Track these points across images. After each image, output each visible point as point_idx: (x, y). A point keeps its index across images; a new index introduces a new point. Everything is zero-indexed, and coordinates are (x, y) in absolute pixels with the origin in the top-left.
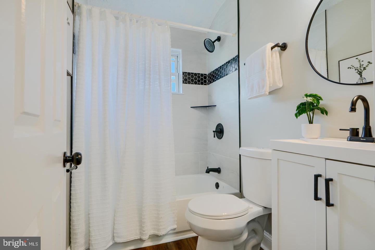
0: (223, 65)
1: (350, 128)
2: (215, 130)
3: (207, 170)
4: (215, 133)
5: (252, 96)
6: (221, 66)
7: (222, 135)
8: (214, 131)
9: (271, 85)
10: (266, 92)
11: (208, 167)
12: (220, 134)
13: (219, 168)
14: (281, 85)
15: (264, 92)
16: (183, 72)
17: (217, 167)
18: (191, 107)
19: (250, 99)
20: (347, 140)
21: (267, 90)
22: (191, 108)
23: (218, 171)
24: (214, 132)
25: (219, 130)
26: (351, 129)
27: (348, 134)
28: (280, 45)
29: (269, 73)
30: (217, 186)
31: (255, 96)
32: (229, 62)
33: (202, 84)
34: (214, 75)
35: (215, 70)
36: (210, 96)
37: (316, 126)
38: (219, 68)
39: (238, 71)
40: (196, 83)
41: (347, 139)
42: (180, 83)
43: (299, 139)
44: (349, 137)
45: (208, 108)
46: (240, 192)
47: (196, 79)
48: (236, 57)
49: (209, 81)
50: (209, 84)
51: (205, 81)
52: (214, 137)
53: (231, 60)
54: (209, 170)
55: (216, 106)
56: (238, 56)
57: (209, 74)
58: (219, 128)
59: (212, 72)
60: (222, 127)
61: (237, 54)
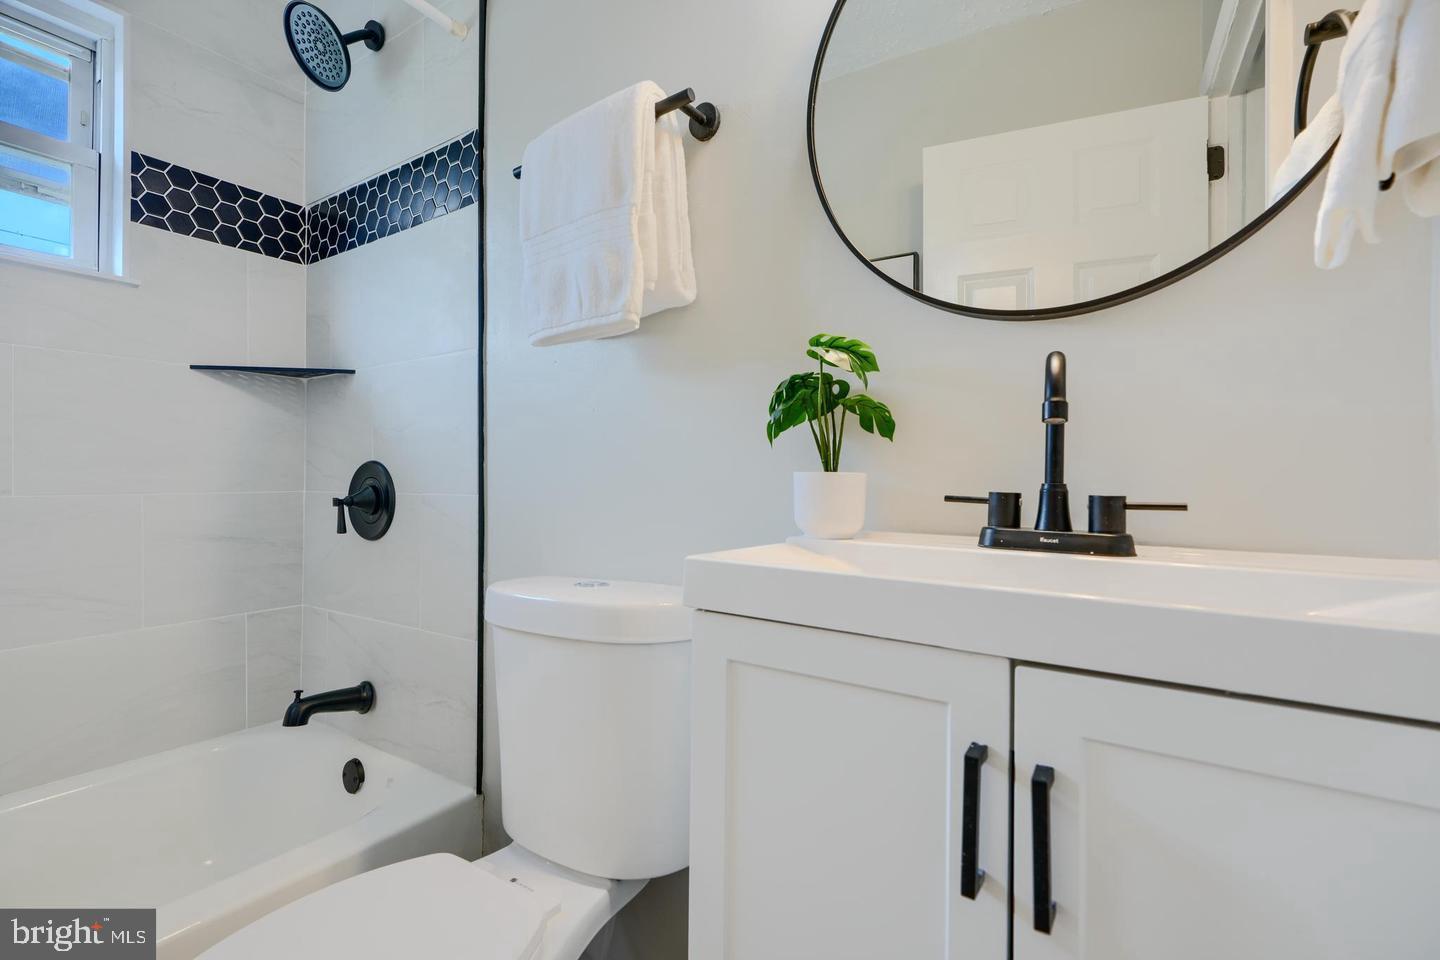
0: (394, 173)
1: (991, 493)
2: (343, 494)
3: (291, 708)
4: (346, 508)
5: (555, 331)
6: (384, 178)
7: (385, 518)
8: (342, 497)
9: (652, 286)
10: (629, 312)
11: (298, 693)
12: (373, 514)
13: (367, 686)
14: (690, 295)
15: (620, 314)
16: (135, 155)
17: (354, 683)
18: (192, 367)
19: (545, 342)
20: (981, 543)
21: (634, 304)
22: (193, 371)
23: (360, 698)
24: (338, 502)
25: (370, 494)
26: (995, 497)
27: (981, 515)
28: (694, 105)
29: (642, 223)
30: (354, 776)
31: (572, 327)
32: (429, 160)
33: (272, 250)
34: (343, 219)
35: (352, 192)
36: (317, 323)
37: (850, 479)
38: (372, 183)
39: (475, 206)
40: (229, 239)
41: (978, 538)
42: (111, 214)
43: (784, 541)
44: (989, 531)
45: (304, 380)
46: (479, 791)
47: (229, 215)
48: (467, 139)
49: (314, 247)
50: (315, 259)
51: (292, 243)
52: (342, 529)
53: (441, 152)
54: (304, 707)
55: (353, 372)
56: (480, 138)
57: (314, 209)
58: (370, 482)
59: (333, 200)
60: (384, 481)
61: (475, 127)
